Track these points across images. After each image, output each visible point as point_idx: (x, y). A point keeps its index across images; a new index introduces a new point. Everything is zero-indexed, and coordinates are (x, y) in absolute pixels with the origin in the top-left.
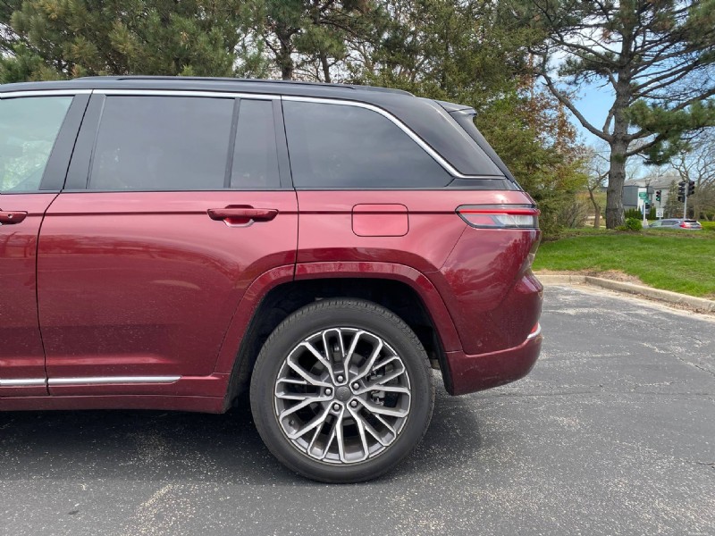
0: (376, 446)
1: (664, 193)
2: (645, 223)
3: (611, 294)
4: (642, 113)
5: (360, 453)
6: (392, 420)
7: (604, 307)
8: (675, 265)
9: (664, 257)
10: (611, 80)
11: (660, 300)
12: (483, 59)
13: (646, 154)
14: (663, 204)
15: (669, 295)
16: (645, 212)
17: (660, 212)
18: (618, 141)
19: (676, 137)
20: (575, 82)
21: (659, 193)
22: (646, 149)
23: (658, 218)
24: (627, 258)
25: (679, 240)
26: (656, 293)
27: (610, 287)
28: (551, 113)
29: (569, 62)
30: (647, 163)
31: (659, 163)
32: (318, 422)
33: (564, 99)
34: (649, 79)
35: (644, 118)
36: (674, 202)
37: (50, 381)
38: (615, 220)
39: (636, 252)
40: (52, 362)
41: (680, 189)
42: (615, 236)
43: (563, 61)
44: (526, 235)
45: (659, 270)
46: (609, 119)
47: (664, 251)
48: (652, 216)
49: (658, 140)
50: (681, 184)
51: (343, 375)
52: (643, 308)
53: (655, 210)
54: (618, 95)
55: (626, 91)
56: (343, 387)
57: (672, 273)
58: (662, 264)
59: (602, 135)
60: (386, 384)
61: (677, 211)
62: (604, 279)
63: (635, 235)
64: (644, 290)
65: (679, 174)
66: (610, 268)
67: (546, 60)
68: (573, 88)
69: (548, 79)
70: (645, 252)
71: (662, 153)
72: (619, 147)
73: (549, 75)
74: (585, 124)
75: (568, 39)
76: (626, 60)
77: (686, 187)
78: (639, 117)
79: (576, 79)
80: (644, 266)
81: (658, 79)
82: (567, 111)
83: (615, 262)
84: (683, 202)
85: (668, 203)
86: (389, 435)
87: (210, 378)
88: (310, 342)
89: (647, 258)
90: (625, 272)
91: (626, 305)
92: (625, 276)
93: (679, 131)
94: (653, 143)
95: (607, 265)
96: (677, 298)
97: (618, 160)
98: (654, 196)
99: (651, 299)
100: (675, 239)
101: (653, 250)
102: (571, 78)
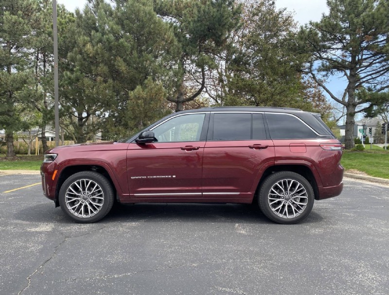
0: (297, 213)
1: (374, 129)
2: (364, 146)
3: (353, 180)
4: (364, 94)
5: (293, 216)
6: (302, 206)
7: (351, 184)
8: (382, 167)
9: (377, 163)
10: (346, 74)
11: (376, 182)
12: (285, 69)
13: (365, 112)
14: (373, 135)
15: (380, 180)
16: (363, 140)
17: (371, 140)
18: (350, 106)
19: (381, 105)
20: (326, 75)
21: (370, 130)
22: (365, 110)
23: (370, 143)
24: (358, 163)
25: (384, 155)
26: (374, 179)
27: (352, 177)
28: (313, 90)
29: (323, 65)
30: (366, 117)
31: (372, 117)
32: (280, 206)
33: (320, 83)
34: (365, 75)
35: (365, 97)
36: (379, 134)
37: (203, 193)
38: (350, 145)
39: (363, 161)
40: (203, 188)
41: (382, 127)
42: (351, 153)
43: (320, 65)
44: (339, 152)
45: (375, 169)
46: (345, 94)
47: (377, 160)
48: (367, 142)
49: (371, 106)
50: (384, 125)
51: (287, 193)
52: (368, 185)
53: (368, 138)
54: (350, 82)
55: (354, 80)
56: (287, 197)
57: (381, 170)
58: (376, 166)
59: (342, 102)
60: (301, 195)
61: (381, 139)
62: (348, 174)
63: (361, 153)
64: (368, 178)
65: (381, 118)
66: (350, 168)
67: (311, 66)
68: (325, 78)
69: (313, 75)
70: (367, 161)
71: (373, 112)
72: (351, 108)
73: (313, 73)
74: (333, 97)
75: (324, 55)
76: (353, 65)
77: (386, 125)
78: (363, 96)
79: (327, 74)
80: (367, 167)
81: (370, 75)
82: (322, 89)
83: (353, 165)
84: (385, 134)
85: (375, 134)
86: (301, 210)
87: (249, 193)
88: (278, 183)
89: (369, 164)
90: (358, 170)
91: (361, 184)
92: (358, 172)
93: (382, 103)
94: (369, 107)
95: (349, 167)
96: (385, 180)
97: (351, 115)
98: (368, 130)
99: (372, 181)
100: (382, 155)
101: (371, 160)
102: (324, 73)
